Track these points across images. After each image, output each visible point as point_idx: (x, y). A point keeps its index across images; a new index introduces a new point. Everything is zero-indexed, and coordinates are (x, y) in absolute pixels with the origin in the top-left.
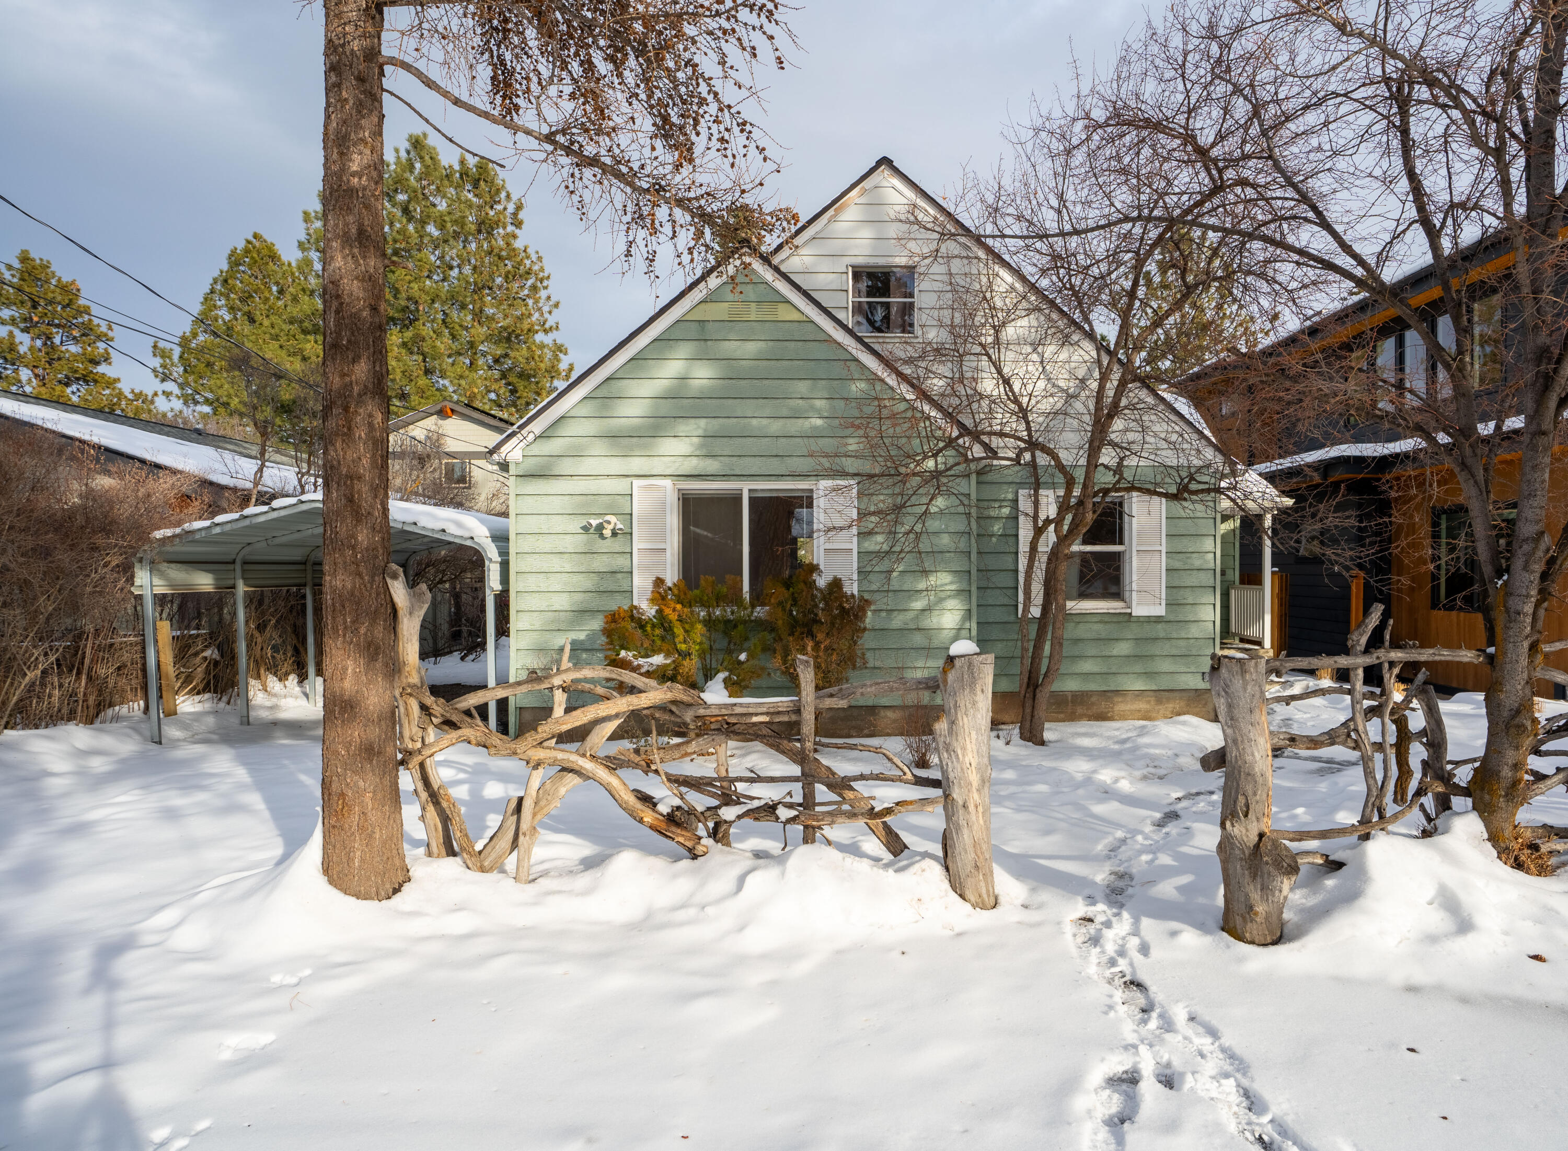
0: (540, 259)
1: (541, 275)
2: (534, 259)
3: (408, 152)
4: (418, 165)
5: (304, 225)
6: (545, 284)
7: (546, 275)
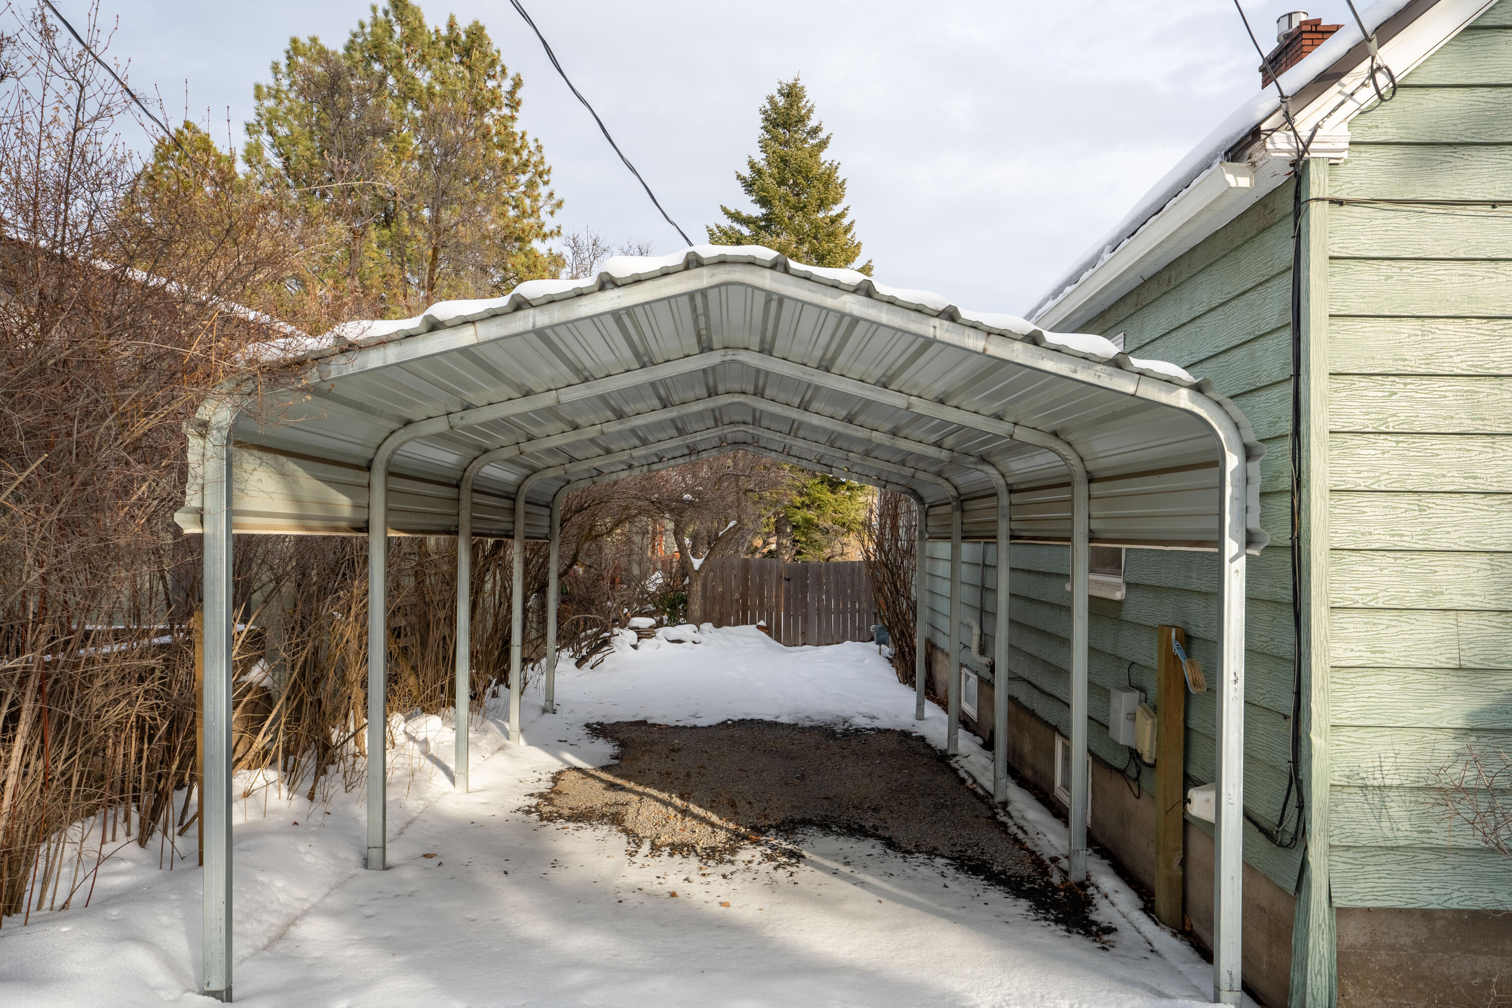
0: (539, 148)
1: (541, 168)
2: (532, 149)
3: (386, 13)
4: (397, 29)
5: (255, 103)
6: (545, 178)
7: (546, 167)
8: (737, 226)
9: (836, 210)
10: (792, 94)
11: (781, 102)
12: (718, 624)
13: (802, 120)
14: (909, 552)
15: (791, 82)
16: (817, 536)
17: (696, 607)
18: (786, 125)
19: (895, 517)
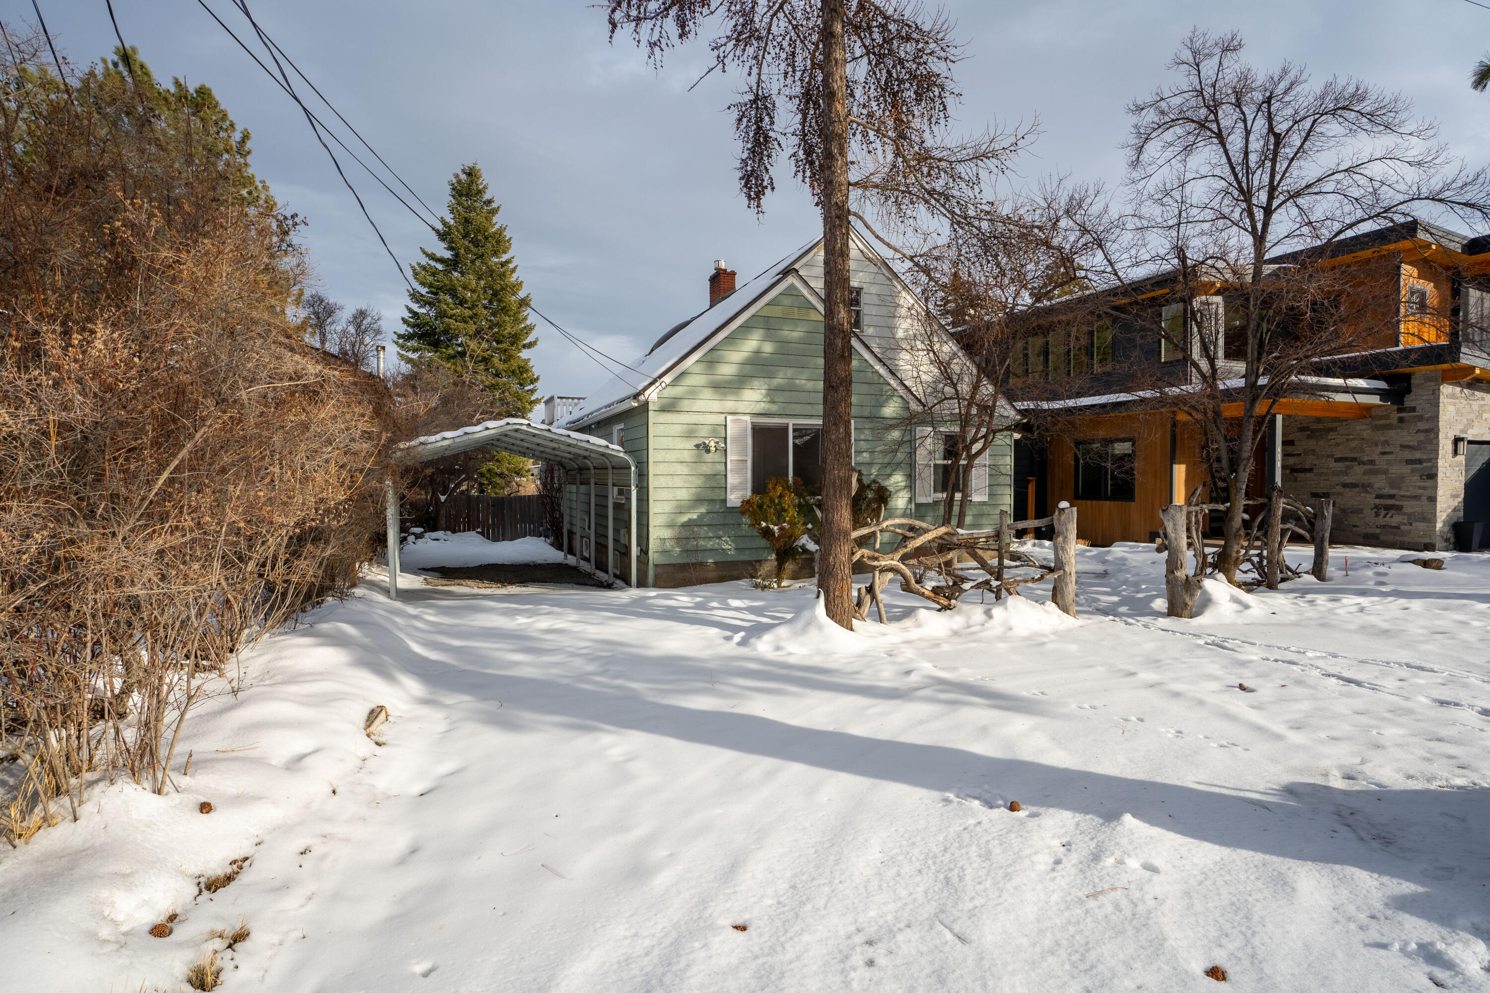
8: (433, 263)
9: (504, 258)
10: (471, 173)
11: (463, 177)
12: (454, 532)
13: (479, 192)
14: (559, 490)
15: (471, 165)
16: (498, 480)
17: (443, 522)
18: (468, 195)
19: (552, 473)
